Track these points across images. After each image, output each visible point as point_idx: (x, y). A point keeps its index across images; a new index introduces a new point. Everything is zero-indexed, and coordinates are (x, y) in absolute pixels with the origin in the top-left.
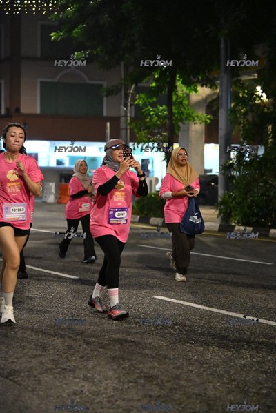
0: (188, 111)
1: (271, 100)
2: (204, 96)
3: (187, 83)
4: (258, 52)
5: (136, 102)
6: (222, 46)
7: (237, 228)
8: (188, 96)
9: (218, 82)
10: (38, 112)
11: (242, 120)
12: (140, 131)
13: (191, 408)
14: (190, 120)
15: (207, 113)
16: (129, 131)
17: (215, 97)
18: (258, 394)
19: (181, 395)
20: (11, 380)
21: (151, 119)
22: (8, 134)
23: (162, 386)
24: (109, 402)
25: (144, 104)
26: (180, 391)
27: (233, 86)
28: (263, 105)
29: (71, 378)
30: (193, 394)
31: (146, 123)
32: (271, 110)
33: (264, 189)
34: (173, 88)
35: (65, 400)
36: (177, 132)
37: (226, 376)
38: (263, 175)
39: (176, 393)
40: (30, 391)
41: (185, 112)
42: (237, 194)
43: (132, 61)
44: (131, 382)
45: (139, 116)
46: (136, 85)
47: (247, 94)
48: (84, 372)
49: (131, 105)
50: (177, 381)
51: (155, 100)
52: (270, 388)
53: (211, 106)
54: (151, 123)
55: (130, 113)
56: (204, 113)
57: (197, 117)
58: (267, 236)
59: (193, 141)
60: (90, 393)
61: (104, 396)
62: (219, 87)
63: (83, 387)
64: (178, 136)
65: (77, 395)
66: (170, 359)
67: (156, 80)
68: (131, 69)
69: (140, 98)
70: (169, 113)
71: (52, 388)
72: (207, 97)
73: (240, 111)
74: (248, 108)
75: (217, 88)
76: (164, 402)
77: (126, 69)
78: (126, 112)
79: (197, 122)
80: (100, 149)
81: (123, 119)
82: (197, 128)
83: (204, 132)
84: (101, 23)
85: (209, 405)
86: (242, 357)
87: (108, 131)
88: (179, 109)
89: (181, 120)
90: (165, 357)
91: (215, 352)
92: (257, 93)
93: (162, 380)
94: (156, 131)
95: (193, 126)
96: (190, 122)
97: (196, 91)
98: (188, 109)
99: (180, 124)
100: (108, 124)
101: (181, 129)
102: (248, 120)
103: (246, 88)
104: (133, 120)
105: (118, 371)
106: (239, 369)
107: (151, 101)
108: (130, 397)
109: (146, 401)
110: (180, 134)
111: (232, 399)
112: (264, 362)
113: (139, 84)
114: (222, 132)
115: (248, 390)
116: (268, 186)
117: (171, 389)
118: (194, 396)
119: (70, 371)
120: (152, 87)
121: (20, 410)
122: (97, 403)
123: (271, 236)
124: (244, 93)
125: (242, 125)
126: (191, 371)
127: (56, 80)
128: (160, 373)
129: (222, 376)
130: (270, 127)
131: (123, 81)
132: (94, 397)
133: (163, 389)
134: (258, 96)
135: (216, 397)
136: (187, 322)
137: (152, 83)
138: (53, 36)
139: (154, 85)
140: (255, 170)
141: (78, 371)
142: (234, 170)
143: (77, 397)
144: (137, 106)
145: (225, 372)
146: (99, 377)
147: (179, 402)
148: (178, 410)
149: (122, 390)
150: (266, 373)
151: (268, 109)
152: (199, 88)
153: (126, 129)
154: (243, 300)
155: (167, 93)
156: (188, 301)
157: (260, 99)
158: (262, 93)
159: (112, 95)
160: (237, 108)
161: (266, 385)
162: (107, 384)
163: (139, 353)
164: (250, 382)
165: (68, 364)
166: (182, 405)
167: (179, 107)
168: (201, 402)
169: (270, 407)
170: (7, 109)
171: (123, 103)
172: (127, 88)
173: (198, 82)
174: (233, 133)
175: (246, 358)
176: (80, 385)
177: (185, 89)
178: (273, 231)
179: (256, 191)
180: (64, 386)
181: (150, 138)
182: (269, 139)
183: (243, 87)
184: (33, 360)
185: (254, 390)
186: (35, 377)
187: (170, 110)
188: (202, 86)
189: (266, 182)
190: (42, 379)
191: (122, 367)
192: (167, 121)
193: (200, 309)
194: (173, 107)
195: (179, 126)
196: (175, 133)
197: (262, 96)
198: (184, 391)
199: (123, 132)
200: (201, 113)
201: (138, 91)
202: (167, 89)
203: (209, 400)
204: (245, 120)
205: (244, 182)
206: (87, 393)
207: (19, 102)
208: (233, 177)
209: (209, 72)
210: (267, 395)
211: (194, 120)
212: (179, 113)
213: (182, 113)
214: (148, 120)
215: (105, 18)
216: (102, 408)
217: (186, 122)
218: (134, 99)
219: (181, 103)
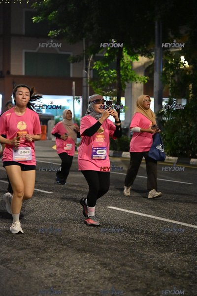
0: (131, 74)
1: (191, 66)
2: (143, 63)
3: (131, 54)
4: (182, 32)
5: (94, 67)
6: (156, 27)
7: (167, 157)
8: (131, 63)
9: (153, 53)
10: (23, 74)
11: (170, 80)
12: (97, 88)
13: (134, 287)
14: (133, 80)
15: (145, 75)
16: (89, 88)
17: (151, 64)
18: (183, 277)
19: (127, 277)
20: (4, 266)
21: (105, 79)
22: (17, 93)
23: (113, 271)
24: (75, 282)
25: (100, 68)
26: (126, 274)
27: (164, 56)
28: (186, 70)
29: (47, 265)
30: (136, 276)
31: (101, 82)
32: (191, 73)
33: (186, 130)
34: (120, 57)
35: (43, 280)
36: (123, 88)
37: (159, 264)
38: (185, 120)
39: (123, 276)
40: (18, 274)
41: (129, 74)
42: (167, 133)
43: (91, 37)
44: (91, 268)
45: (96, 77)
46: (94, 54)
47: (174, 61)
48: (57, 260)
49: (90, 69)
50: (124, 267)
51: (108, 66)
52: (191, 272)
53: (148, 70)
54: (105, 83)
55: (90, 75)
56: (143, 75)
57: (138, 78)
58: (188, 164)
59: (135, 96)
60: (61, 275)
61: (71, 277)
62: (154, 57)
63: (56, 271)
64: (124, 92)
65: (51, 276)
66: (119, 251)
67: (109, 52)
68: (90, 43)
69: (97, 64)
70: (118, 75)
71: (33, 272)
72: (145, 64)
73: (169, 74)
74: (175, 72)
75: (152, 57)
76: (114, 282)
77: (87, 43)
78: (87, 74)
79: (138, 81)
80: (68, 100)
81: (84, 79)
82: (138, 86)
83: (143, 89)
84: (69, 10)
85: (147, 284)
86: (171, 250)
87: (74, 88)
88: (125, 72)
89: (127, 80)
90: (116, 250)
91: (151, 247)
92: (182, 61)
93: (113, 266)
94: (109, 88)
95: (135, 84)
96: (133, 82)
97: (137, 59)
98: (132, 72)
99: (126, 83)
100: (74, 83)
101: (127, 87)
102: (174, 81)
103: (174, 57)
104: (92, 80)
105: (81, 260)
106: (169, 259)
107: (105, 67)
108: (90, 278)
109: (101, 281)
110: (126, 90)
111: (164, 280)
112: (186, 254)
113: (96, 55)
114: (156, 89)
115: (175, 274)
116: (189, 128)
117: (119, 273)
118: (137, 278)
119: (47, 259)
120: (106, 56)
121: (11, 287)
122: (67, 282)
123: (191, 164)
124: (172, 60)
125: (170, 84)
126: (134, 260)
127: (36, 51)
128: (112, 262)
129: (157, 263)
130: (191, 85)
131: (85, 52)
132: (64, 278)
133: (114, 273)
134: (181, 63)
135: (152, 279)
136: (131, 225)
137: (105, 54)
138: (34, 19)
139: (107, 55)
140: (180, 116)
141: (52, 260)
142: (165, 116)
143: (52, 278)
144: (95, 70)
145: (159, 261)
146: (67, 264)
147: (125, 282)
148: (124, 288)
149: (84, 273)
150: (188, 262)
151: (190, 72)
152: (139, 57)
153: (87, 86)
154: (171, 210)
155: (116, 61)
156: (132, 210)
157: (183, 65)
158: (185, 61)
159: (77, 62)
160: (167, 72)
161: (188, 270)
162: (73, 269)
163: (96, 247)
164: (176, 268)
165: (46, 254)
166: (128, 285)
167: (125, 71)
168: (141, 282)
169: (191, 286)
170: (1, 72)
171: (84, 68)
172: (87, 57)
173: (139, 53)
174: (164, 90)
175: (174, 251)
176: (54, 269)
177: (129, 58)
178: (193, 160)
179: (180, 131)
180: (43, 270)
181: (104, 93)
182: (189, 94)
183: (171, 56)
184: (20, 252)
185: (180, 274)
186: (22, 263)
187: (118, 73)
188: (142, 56)
189: (188, 125)
190: (26, 265)
191: (84, 257)
192: (116, 81)
193: (140, 216)
194: (121, 71)
195: (125, 84)
196: (122, 89)
197: (185, 63)
198: (129, 274)
199: (85, 89)
200: (141, 75)
201: (95, 59)
202: (116, 58)
203: (146, 281)
204: (173, 81)
205: (172, 125)
206: (59, 275)
208: (164, 121)
209: (147, 46)
210: (189, 278)
211: (136, 80)
212: (125, 75)
213: (127, 75)
214: (102, 80)
215: (71, 7)
216: (70, 286)
217: (130, 82)
218: (92, 65)
219: (126, 68)
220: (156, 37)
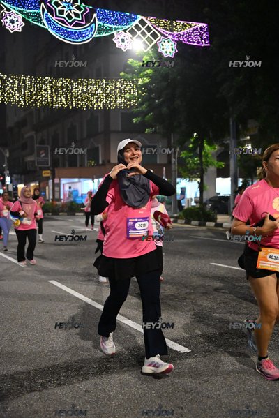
0: (211, 160)
3: (210, 144)
5: (181, 156)
12: (184, 172)
16: (177, 172)
21: (190, 165)
25: (186, 157)
31: (187, 168)
34: (202, 148)
36: (205, 172)
49: (178, 158)
51: (192, 154)
54: (191, 168)
67: (192, 143)
69: (183, 154)
70: (201, 162)
78: (175, 161)
81: (173, 166)
87: (164, 173)
88: (206, 159)
89: (207, 165)
97: (215, 148)
99: (207, 168)
100: (164, 169)
107: (190, 155)
114: (232, 171)
120: (190, 147)
137: (190, 145)
138: (135, 120)
144: (182, 158)
153: (175, 171)
155: (199, 151)
170: (103, 161)
171: (173, 156)
177: (209, 148)
187: (201, 160)
192: (199, 166)
194: (203, 159)
199: (173, 173)
201: (182, 149)
207: (110, 157)
211: (214, 165)
212: (206, 162)
213: (208, 162)
215: (165, 110)
217: (210, 166)
218: (179, 154)
219: (207, 156)
220: (231, 131)
